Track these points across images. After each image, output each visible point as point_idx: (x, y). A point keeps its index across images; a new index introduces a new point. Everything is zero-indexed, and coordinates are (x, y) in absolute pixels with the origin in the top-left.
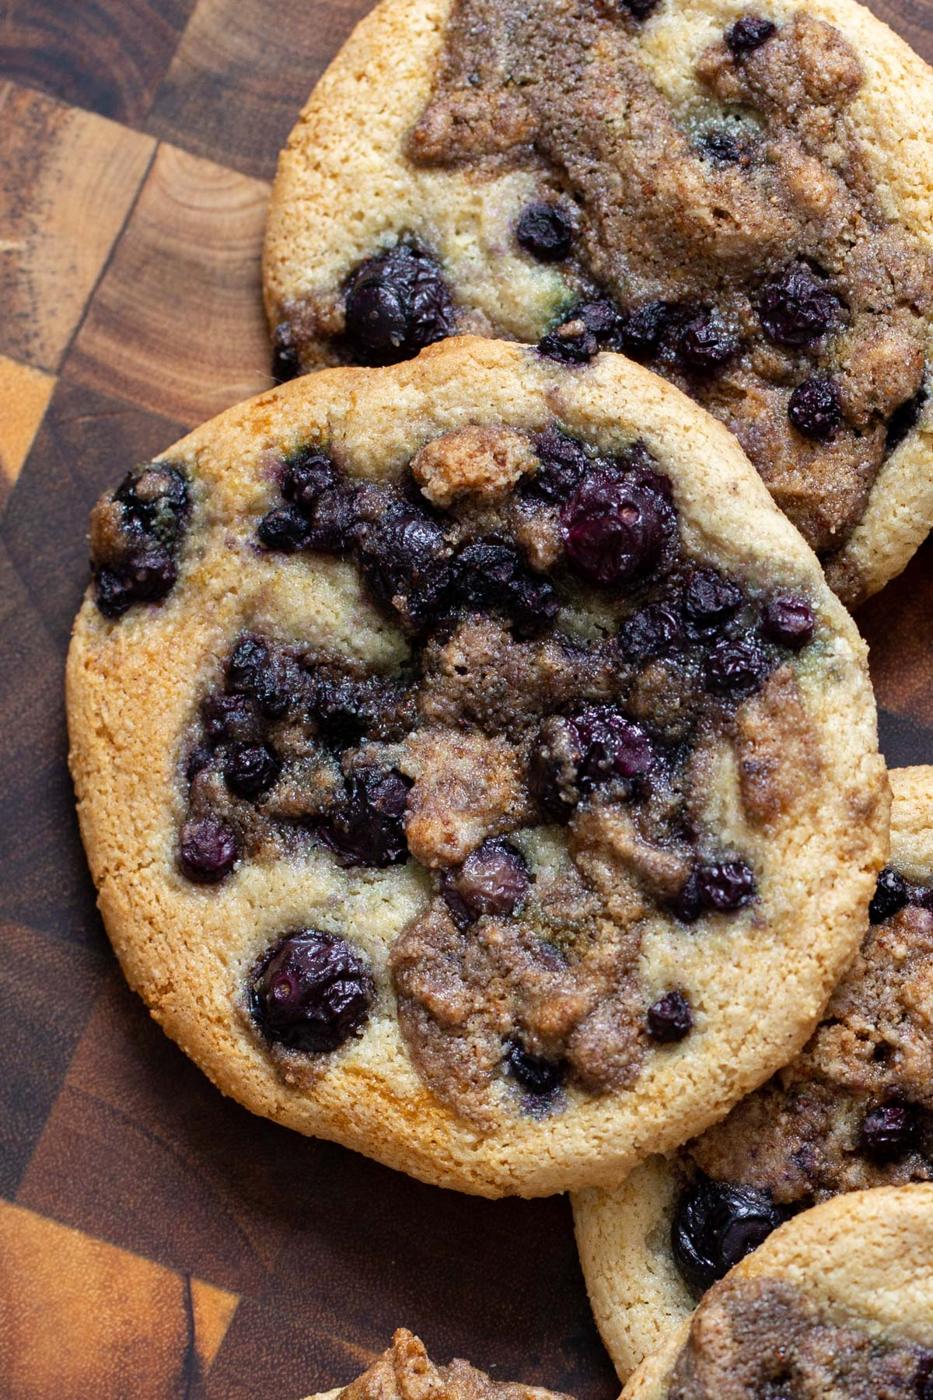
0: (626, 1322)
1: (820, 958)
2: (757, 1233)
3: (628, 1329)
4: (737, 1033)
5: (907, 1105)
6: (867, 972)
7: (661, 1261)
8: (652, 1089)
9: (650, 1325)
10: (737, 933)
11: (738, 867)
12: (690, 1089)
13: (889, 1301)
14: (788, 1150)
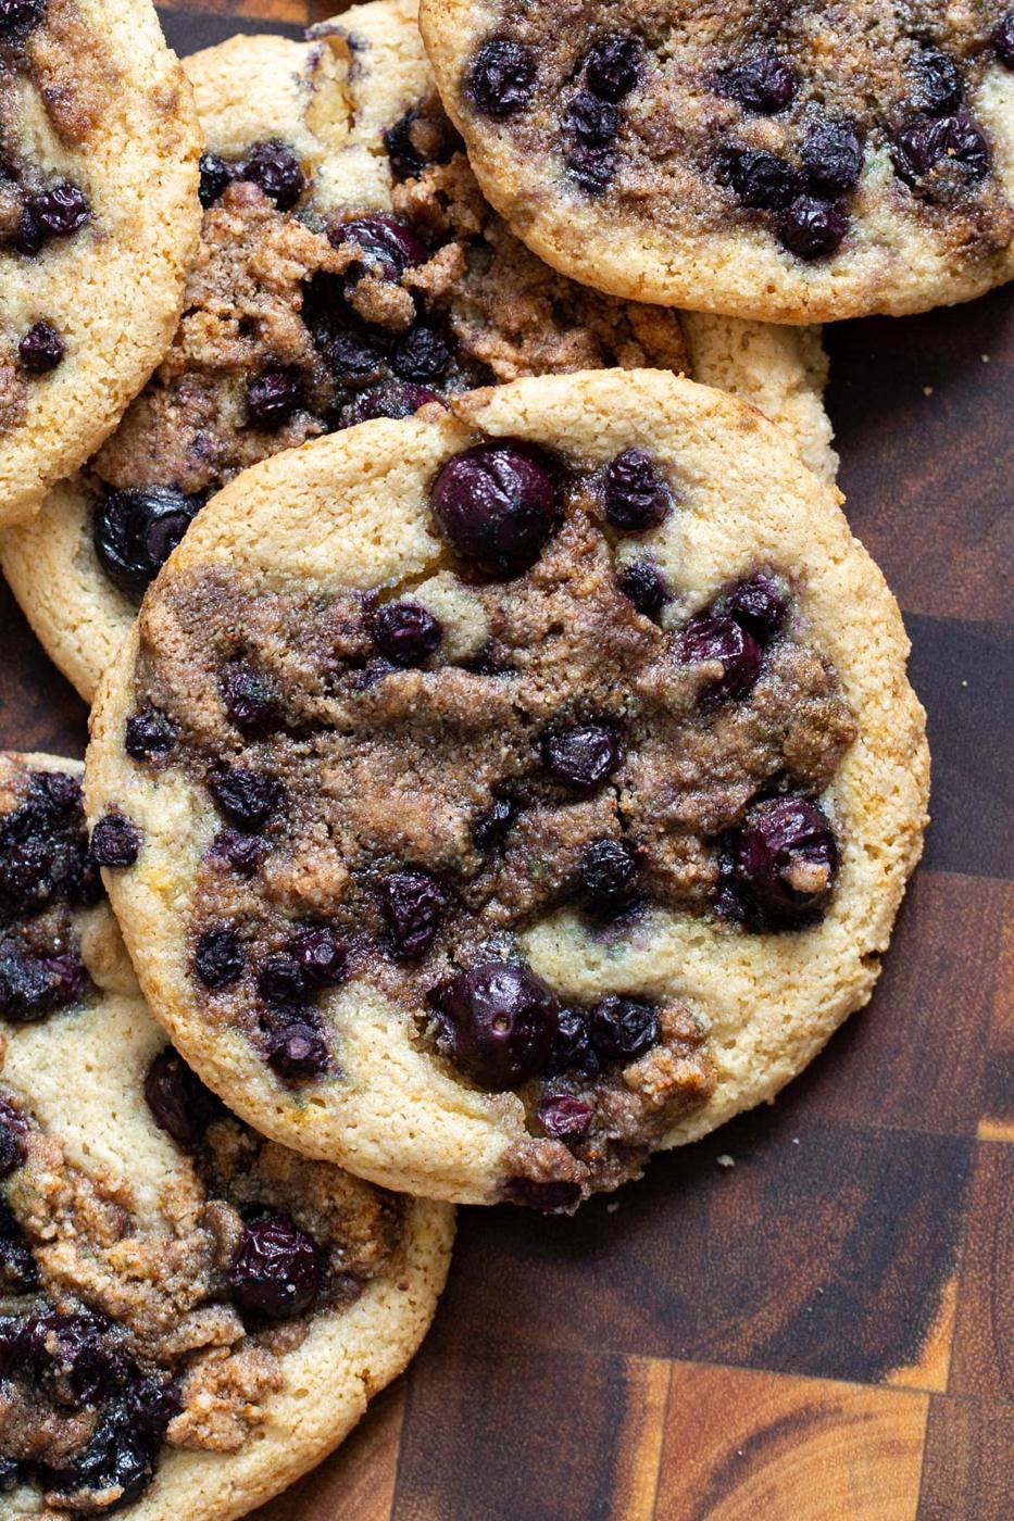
0: (76, 644)
1: (166, 254)
2: (176, 529)
3: (79, 650)
4: (108, 345)
5: (283, 369)
6: (212, 256)
7: (92, 578)
8: (43, 420)
9: (101, 641)
10: (81, 250)
11: (67, 189)
12: (78, 410)
13: (320, 556)
14: (184, 442)
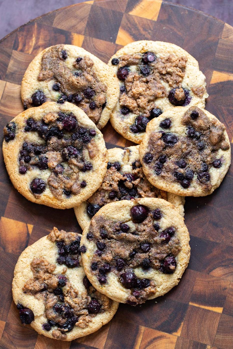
0: (82, 223)
1: (101, 174)
2: (97, 210)
4: (92, 185)
5: (114, 191)
6: (107, 175)
7: (86, 215)
8: (82, 193)
9: (85, 223)
10: (91, 172)
11: (90, 164)
12: (87, 193)
13: (115, 216)
14: (100, 199)
